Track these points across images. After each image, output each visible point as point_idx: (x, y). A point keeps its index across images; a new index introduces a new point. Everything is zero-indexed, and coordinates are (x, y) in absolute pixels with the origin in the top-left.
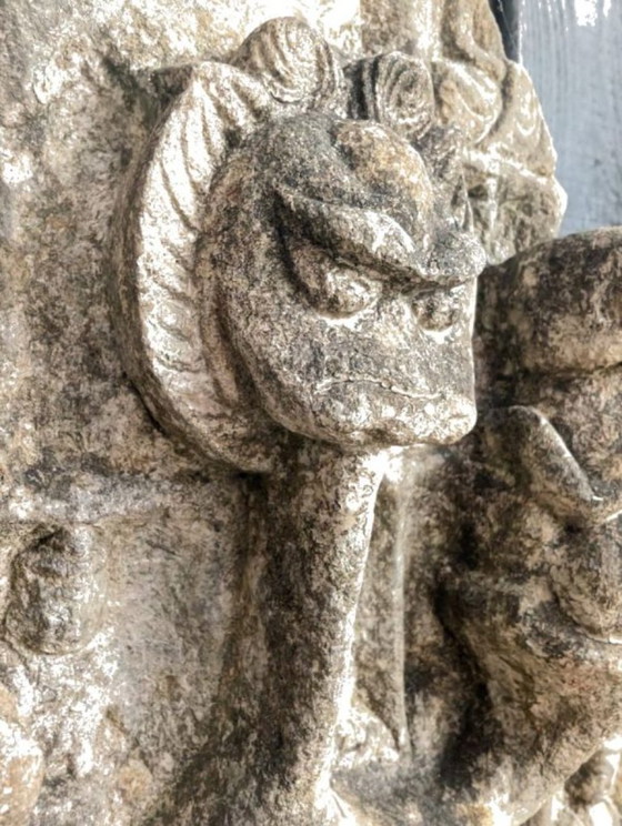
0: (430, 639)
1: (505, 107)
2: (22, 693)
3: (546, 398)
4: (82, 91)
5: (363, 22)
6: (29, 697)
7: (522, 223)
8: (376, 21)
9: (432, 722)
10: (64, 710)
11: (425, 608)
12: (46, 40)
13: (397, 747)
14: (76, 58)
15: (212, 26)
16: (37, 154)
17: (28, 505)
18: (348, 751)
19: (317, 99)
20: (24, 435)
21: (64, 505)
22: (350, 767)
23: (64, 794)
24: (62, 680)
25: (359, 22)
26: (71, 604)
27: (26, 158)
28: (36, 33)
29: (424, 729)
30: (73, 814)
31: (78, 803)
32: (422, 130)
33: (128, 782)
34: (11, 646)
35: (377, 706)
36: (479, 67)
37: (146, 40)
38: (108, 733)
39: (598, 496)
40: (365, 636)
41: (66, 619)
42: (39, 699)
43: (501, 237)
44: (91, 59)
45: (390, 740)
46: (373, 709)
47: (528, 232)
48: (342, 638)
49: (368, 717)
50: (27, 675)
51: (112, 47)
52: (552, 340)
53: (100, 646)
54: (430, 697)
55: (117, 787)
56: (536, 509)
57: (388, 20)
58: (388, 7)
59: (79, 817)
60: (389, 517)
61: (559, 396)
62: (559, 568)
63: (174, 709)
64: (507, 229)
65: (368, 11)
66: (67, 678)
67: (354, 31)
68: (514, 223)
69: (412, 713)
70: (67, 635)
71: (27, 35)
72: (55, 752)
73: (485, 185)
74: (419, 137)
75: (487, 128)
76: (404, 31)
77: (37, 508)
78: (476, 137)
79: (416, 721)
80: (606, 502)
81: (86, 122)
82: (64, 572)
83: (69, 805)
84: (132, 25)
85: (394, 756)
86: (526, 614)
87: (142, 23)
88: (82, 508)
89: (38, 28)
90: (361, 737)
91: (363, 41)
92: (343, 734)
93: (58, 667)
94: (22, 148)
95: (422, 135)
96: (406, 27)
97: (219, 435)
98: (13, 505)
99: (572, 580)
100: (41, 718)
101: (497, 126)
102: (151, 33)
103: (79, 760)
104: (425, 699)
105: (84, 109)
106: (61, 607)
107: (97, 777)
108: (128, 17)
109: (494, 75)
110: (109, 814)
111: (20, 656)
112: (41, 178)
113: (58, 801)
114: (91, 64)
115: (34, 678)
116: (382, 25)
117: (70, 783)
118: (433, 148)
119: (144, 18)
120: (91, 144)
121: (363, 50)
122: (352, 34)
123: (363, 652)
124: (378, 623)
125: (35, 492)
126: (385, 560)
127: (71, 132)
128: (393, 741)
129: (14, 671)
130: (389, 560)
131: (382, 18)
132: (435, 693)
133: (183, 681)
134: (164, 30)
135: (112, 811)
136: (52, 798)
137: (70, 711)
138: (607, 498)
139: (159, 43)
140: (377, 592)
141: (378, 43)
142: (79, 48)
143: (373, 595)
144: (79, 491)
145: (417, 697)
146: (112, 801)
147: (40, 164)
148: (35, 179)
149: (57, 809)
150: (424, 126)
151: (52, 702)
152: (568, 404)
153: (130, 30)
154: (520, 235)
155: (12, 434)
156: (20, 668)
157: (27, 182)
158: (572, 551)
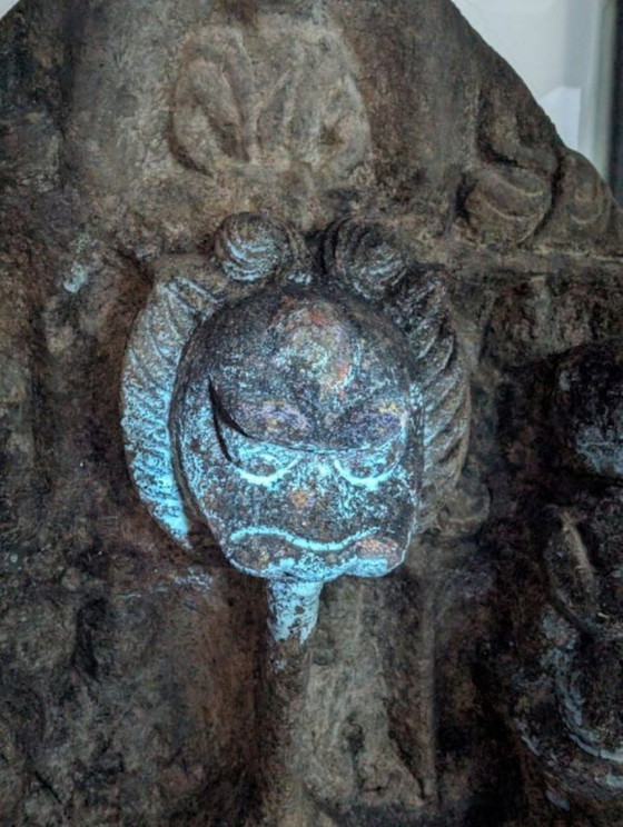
0: (469, 705)
1: (554, 203)
2: (83, 707)
3: (578, 502)
4: (107, 274)
5: (375, 156)
6: (90, 711)
7: (597, 306)
8: (386, 155)
9: (463, 779)
10: (116, 723)
11: (465, 677)
12: (68, 251)
13: (423, 796)
14: (95, 255)
15: (204, 210)
16: (75, 326)
17: (77, 581)
18: (367, 790)
19: (277, 273)
20: (79, 527)
21: (102, 582)
22: (369, 804)
23: (113, 782)
24: (114, 702)
25: (371, 156)
26: (112, 651)
27: (67, 331)
28: (60, 248)
29: (453, 785)
30: (118, 797)
31: (122, 791)
32: (396, 277)
33: (168, 780)
34: (79, 672)
35: (407, 757)
36: (521, 167)
37: (146, 233)
38: (155, 741)
39: (604, 613)
40: (397, 695)
41: (109, 661)
42: (97, 712)
43: (572, 321)
44: (107, 253)
45: (417, 788)
46: (402, 758)
47: (605, 315)
48: (287, 720)
49: (394, 764)
50: (89, 695)
51: (120, 245)
52: (580, 447)
53: (145, 680)
54: (463, 758)
55: (158, 784)
56: (553, 612)
57: (398, 154)
58: (397, 142)
59: (123, 800)
60: (415, 596)
61: (592, 501)
62: (562, 674)
63: (208, 733)
64: (579, 313)
65: (379, 146)
66: (117, 700)
67: (366, 166)
68: (587, 306)
69: (441, 769)
70: (111, 672)
71: (53, 251)
72: (109, 751)
73: (529, 283)
74: (393, 284)
75: (532, 227)
76: (413, 163)
77: (82, 583)
78: (516, 237)
79: (445, 776)
80: (612, 620)
81: (115, 293)
82: (105, 628)
83: (116, 791)
84: (135, 225)
85: (419, 803)
86: (523, 711)
87: (141, 220)
88: (116, 584)
89: (60, 244)
90: (384, 781)
91: (376, 173)
92: (364, 776)
93: (111, 692)
94: (64, 325)
95: (396, 281)
96: (414, 157)
97: (199, 547)
98: (65, 580)
99: (569, 689)
100: (100, 725)
101: (542, 225)
102: (149, 227)
103: (127, 760)
104: (457, 758)
105: (112, 285)
106: (105, 652)
107: (140, 774)
108: (131, 219)
109: (541, 171)
110: (147, 803)
111: (85, 681)
112: (80, 343)
113: (108, 786)
114: (108, 257)
115: (94, 697)
116: (392, 159)
117: (120, 774)
118: (406, 292)
119: (143, 218)
120: (121, 308)
121: (376, 182)
122: (365, 170)
123: (394, 708)
124: (407, 687)
125: (83, 571)
126: (413, 634)
127: (104, 303)
128: (419, 790)
129: (80, 691)
130: (417, 634)
131: (392, 151)
132: (468, 755)
133: (214, 713)
134: (161, 223)
135: (150, 800)
136: (103, 783)
137: (121, 725)
138: (613, 617)
139: (158, 234)
140: (407, 659)
141: (388, 175)
142: (96, 248)
143: (403, 661)
144: (116, 570)
145: (448, 755)
146: (151, 793)
147: (79, 332)
148: (75, 345)
149: (106, 792)
150: (399, 273)
151: (107, 715)
152: (598, 512)
153: (133, 229)
154: (596, 318)
155: (68, 528)
156: (85, 689)
157: (68, 348)
158: (577, 661)
